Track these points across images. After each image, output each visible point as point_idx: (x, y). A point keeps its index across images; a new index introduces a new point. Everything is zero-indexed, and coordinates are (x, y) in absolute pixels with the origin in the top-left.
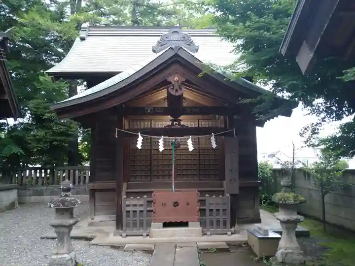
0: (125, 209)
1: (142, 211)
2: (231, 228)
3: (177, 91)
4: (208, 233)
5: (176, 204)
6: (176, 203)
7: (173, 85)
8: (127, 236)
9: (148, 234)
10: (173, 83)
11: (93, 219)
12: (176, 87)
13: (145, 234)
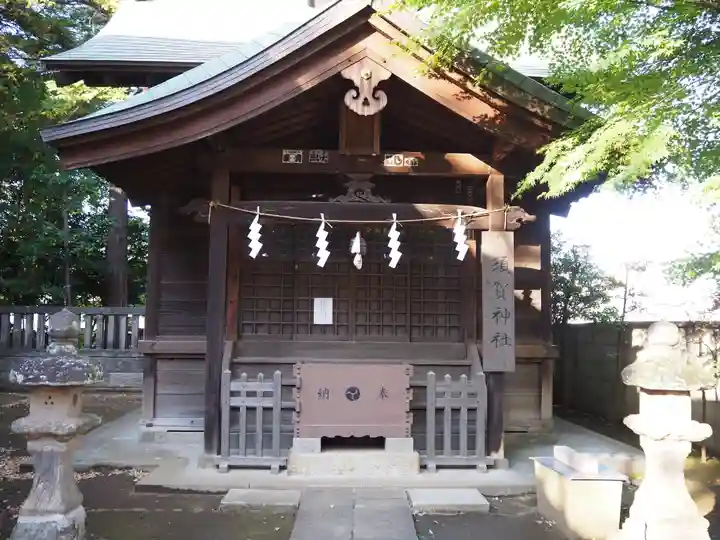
0: (227, 402)
1: (271, 409)
2: (488, 453)
3: (366, 103)
4: (432, 465)
5: (353, 394)
6: (352, 390)
7: (357, 89)
8: (231, 467)
9: (282, 464)
10: (357, 83)
11: (150, 425)
12: (366, 93)
13: (275, 466)
